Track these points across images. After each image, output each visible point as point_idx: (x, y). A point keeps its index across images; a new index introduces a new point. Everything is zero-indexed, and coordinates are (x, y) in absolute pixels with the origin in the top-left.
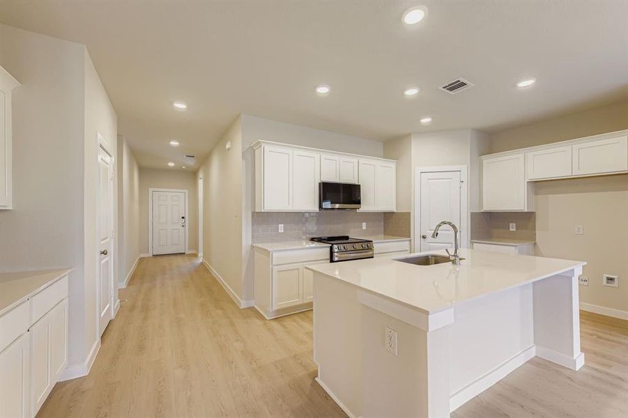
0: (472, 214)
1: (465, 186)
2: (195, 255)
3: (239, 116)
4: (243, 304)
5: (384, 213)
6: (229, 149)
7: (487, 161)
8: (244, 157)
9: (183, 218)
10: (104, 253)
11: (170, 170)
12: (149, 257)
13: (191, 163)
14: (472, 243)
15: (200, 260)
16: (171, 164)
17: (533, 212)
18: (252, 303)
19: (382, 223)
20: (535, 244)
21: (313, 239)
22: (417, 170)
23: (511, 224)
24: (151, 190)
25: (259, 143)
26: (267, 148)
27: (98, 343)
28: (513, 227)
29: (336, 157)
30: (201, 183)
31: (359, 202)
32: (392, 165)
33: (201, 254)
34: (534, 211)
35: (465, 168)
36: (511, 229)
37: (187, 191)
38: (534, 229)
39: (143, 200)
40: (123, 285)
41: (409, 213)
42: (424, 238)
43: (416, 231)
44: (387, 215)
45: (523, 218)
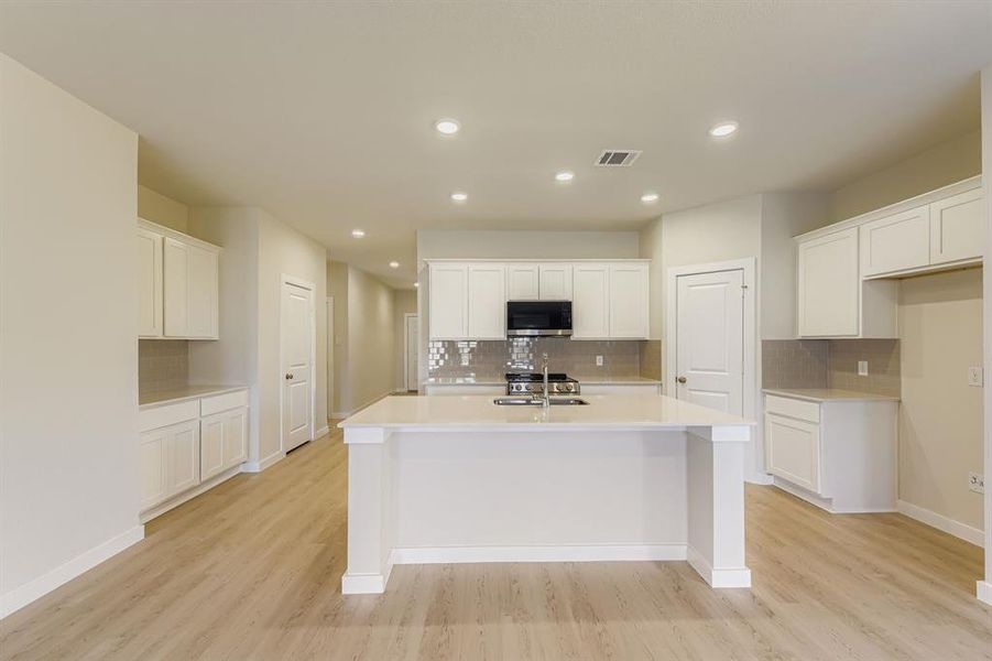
0: (766, 342)
1: (750, 293)
5: (639, 341)
14: (764, 394)
17: (895, 340)
19: (638, 357)
20: (900, 402)
22: (670, 273)
23: (860, 363)
24: (406, 315)
25: (426, 262)
26: (434, 267)
28: (863, 369)
29: (534, 266)
31: (569, 326)
32: (643, 267)
34: (896, 337)
35: (748, 263)
36: (860, 373)
38: (898, 373)
41: (660, 342)
42: (682, 381)
43: (669, 371)
44: (642, 343)
45: (880, 353)
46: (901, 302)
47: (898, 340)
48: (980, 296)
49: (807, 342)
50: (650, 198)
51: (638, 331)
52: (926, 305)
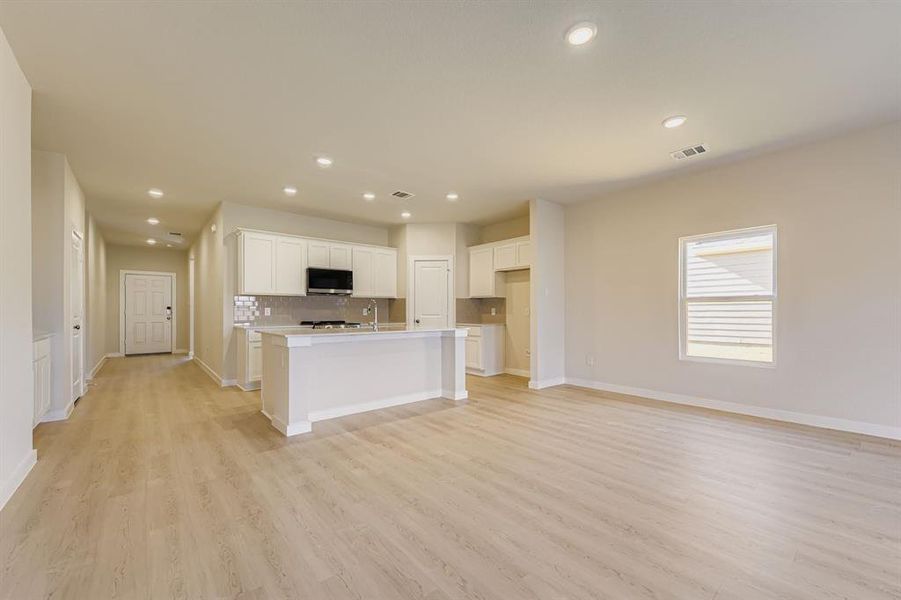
0: (457, 300)
1: (451, 274)
2: (187, 355)
3: (220, 203)
4: (225, 383)
5: (390, 299)
6: (215, 232)
7: (475, 251)
8: (225, 243)
9: (169, 308)
10: (77, 328)
11: (151, 249)
12: (120, 358)
13: (178, 240)
15: (191, 358)
16: (151, 242)
18: (234, 382)
19: (387, 309)
20: (506, 326)
21: (303, 323)
22: (411, 259)
23: (492, 308)
24: (122, 272)
25: (239, 231)
26: (247, 235)
27: (70, 408)
28: (493, 312)
29: (326, 244)
30: (192, 264)
31: (351, 288)
32: (392, 253)
33: (192, 353)
35: (450, 258)
36: (492, 314)
37: (174, 275)
39: (112, 284)
40: (90, 377)
41: (404, 300)
42: (418, 322)
43: (410, 316)
44: (391, 301)
45: (499, 303)
46: (506, 282)
47: (504, 299)
48: (529, 280)
49: (473, 299)
50: (406, 215)
51: (392, 293)
52: (515, 284)
